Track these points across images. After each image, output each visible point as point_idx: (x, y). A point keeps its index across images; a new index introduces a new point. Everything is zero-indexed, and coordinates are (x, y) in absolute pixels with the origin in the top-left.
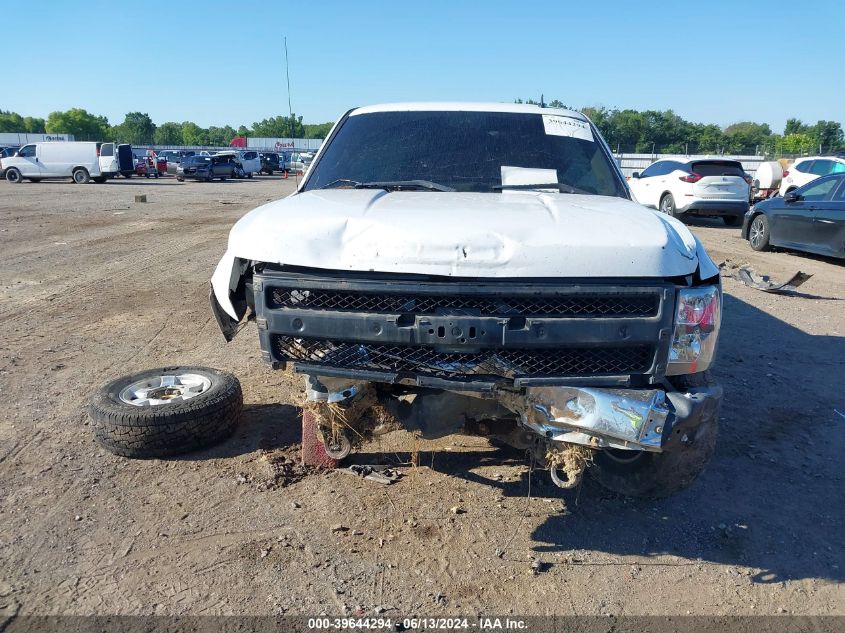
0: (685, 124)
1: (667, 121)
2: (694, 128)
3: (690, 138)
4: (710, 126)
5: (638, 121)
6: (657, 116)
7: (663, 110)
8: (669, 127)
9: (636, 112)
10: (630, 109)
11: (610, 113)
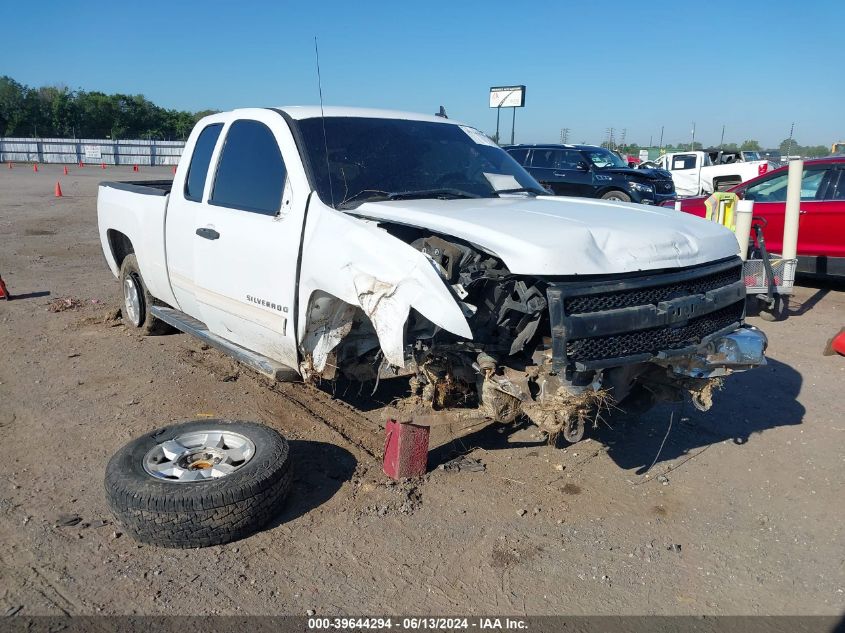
0: (157, 109)
1: (140, 105)
2: (168, 114)
3: (167, 124)
4: (183, 113)
5: (110, 105)
6: (129, 101)
7: (134, 94)
8: (144, 112)
9: (103, 95)
10: (96, 91)
11: (75, 95)
